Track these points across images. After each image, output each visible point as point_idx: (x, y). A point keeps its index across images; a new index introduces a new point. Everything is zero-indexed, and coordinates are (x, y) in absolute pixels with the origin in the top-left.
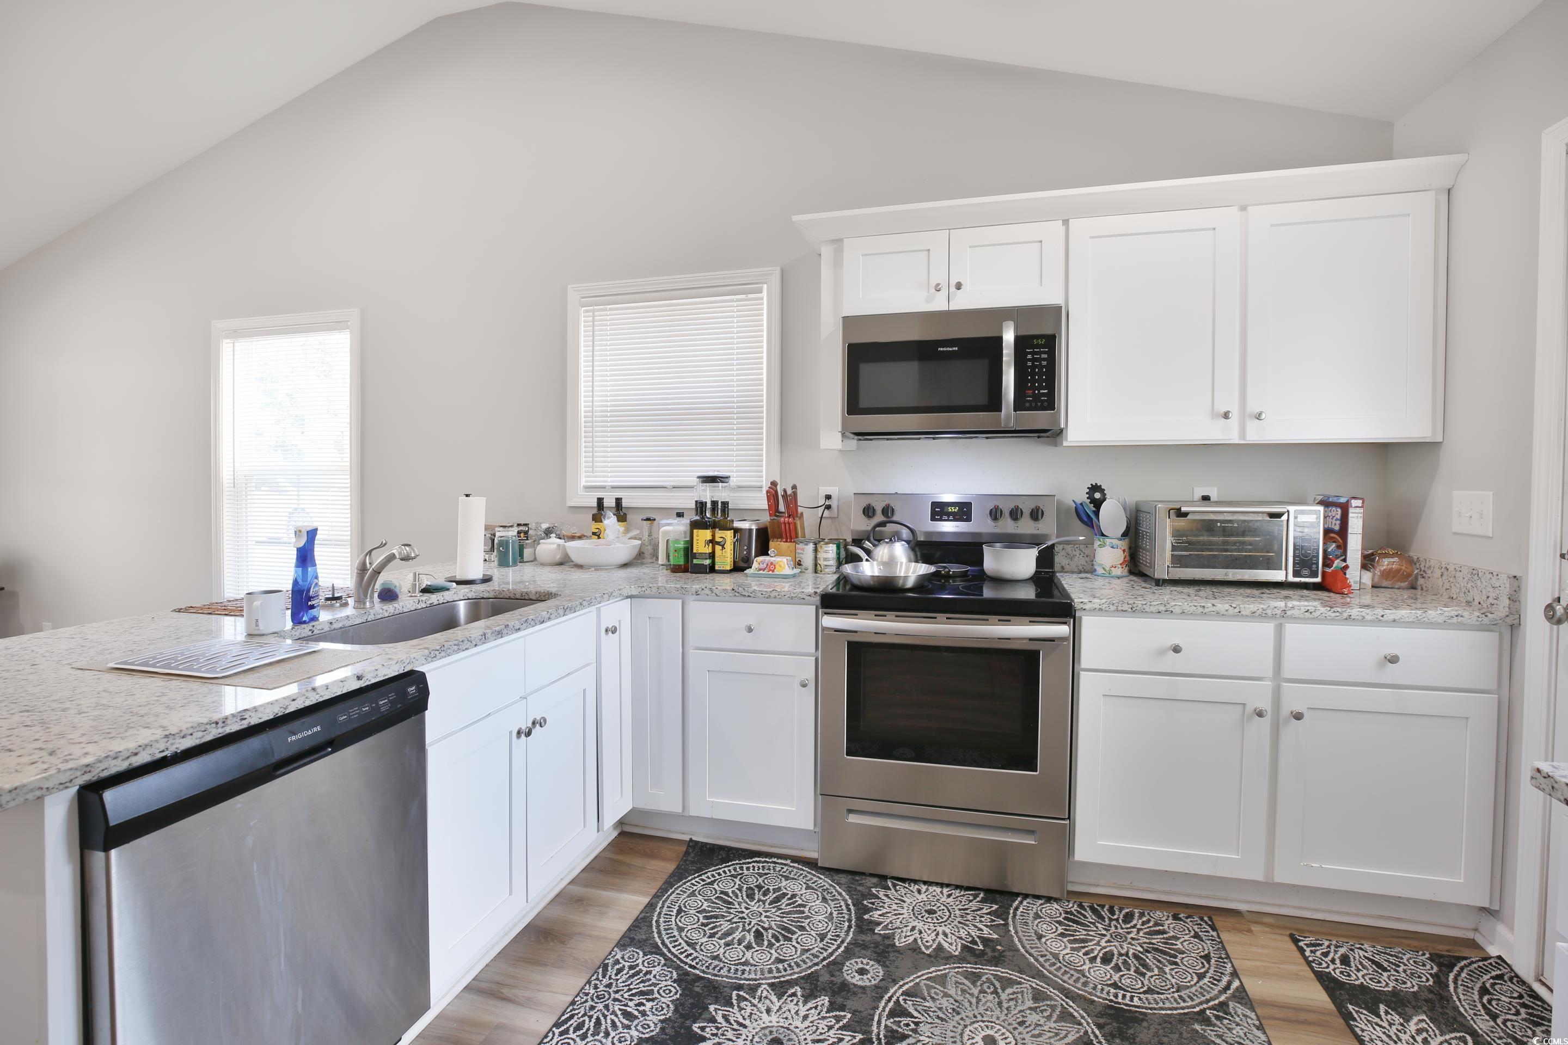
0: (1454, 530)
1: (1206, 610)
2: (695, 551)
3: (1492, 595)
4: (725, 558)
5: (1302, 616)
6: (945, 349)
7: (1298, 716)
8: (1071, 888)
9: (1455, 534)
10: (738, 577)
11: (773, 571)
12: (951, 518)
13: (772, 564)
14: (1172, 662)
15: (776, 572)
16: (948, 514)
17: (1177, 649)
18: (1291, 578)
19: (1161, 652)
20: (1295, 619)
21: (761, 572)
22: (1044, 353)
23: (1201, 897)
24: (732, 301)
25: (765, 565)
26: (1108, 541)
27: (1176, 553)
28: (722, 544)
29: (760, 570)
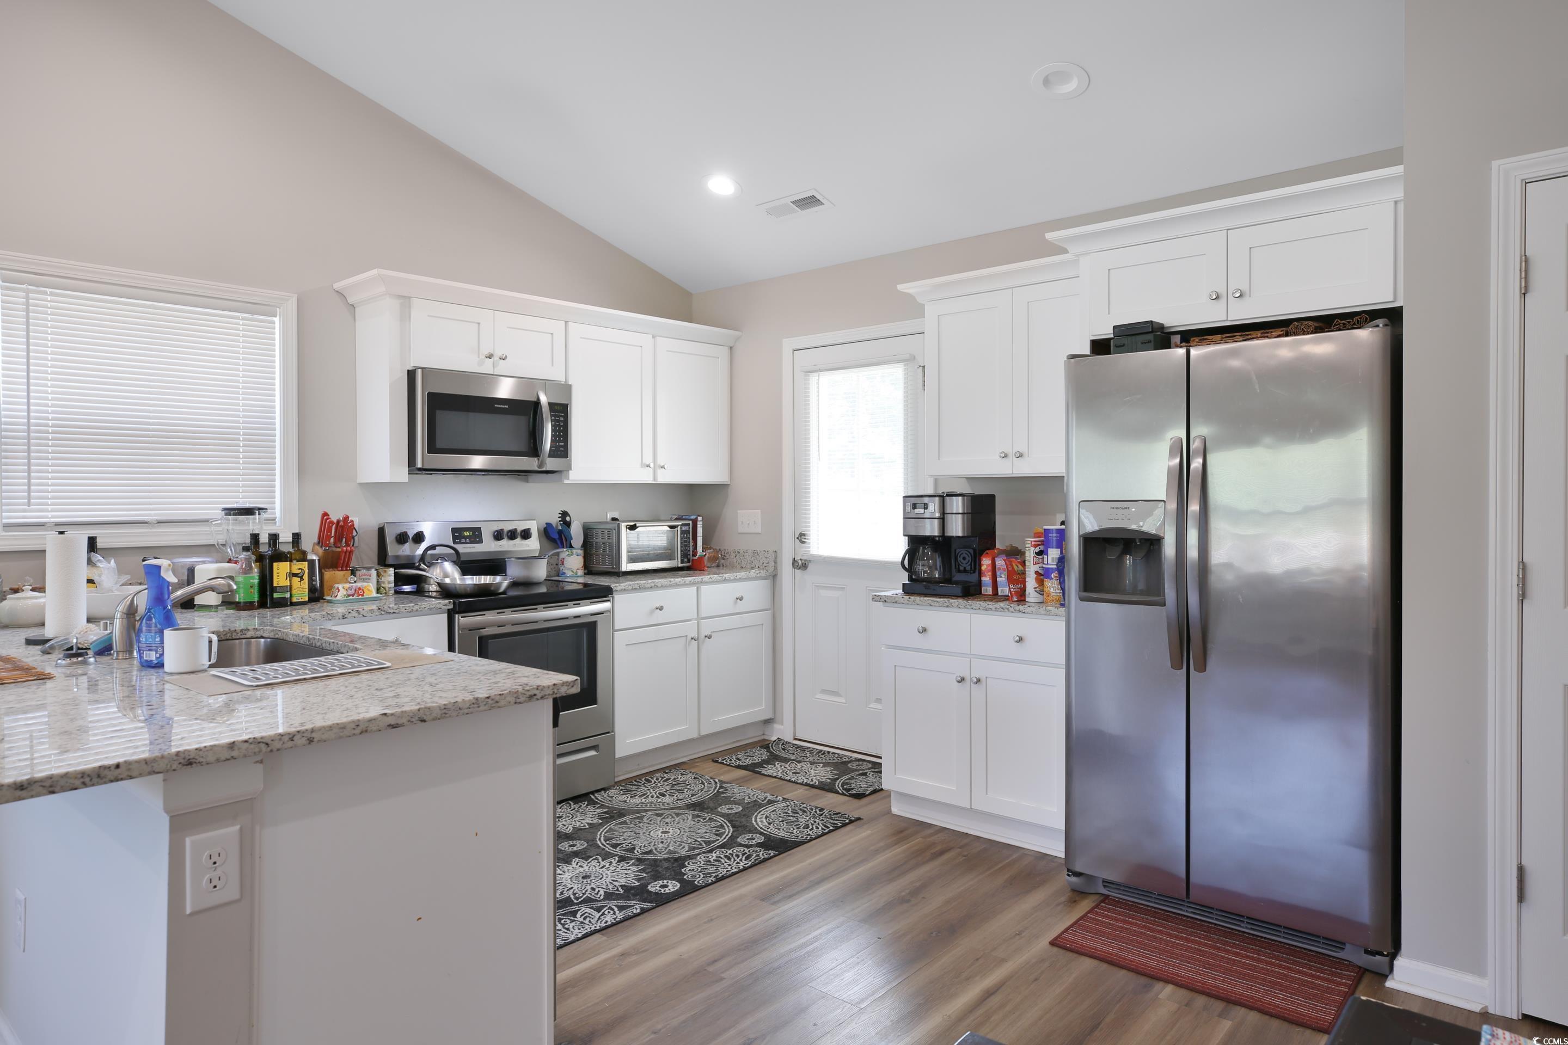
0: (739, 532)
1: (672, 583)
2: (275, 585)
3: (765, 562)
4: (301, 591)
5: (708, 581)
6: (499, 406)
7: (709, 637)
8: (617, 780)
9: (739, 533)
10: (317, 606)
11: (363, 595)
12: (468, 540)
13: (360, 589)
14: (659, 617)
15: (366, 596)
16: (466, 537)
17: (661, 608)
18: (680, 565)
19: (652, 612)
20: (706, 583)
21: (351, 597)
22: (562, 416)
23: (665, 762)
24: (238, 318)
25: (353, 591)
26: (575, 551)
27: (629, 554)
28: (300, 575)
29: (349, 596)
